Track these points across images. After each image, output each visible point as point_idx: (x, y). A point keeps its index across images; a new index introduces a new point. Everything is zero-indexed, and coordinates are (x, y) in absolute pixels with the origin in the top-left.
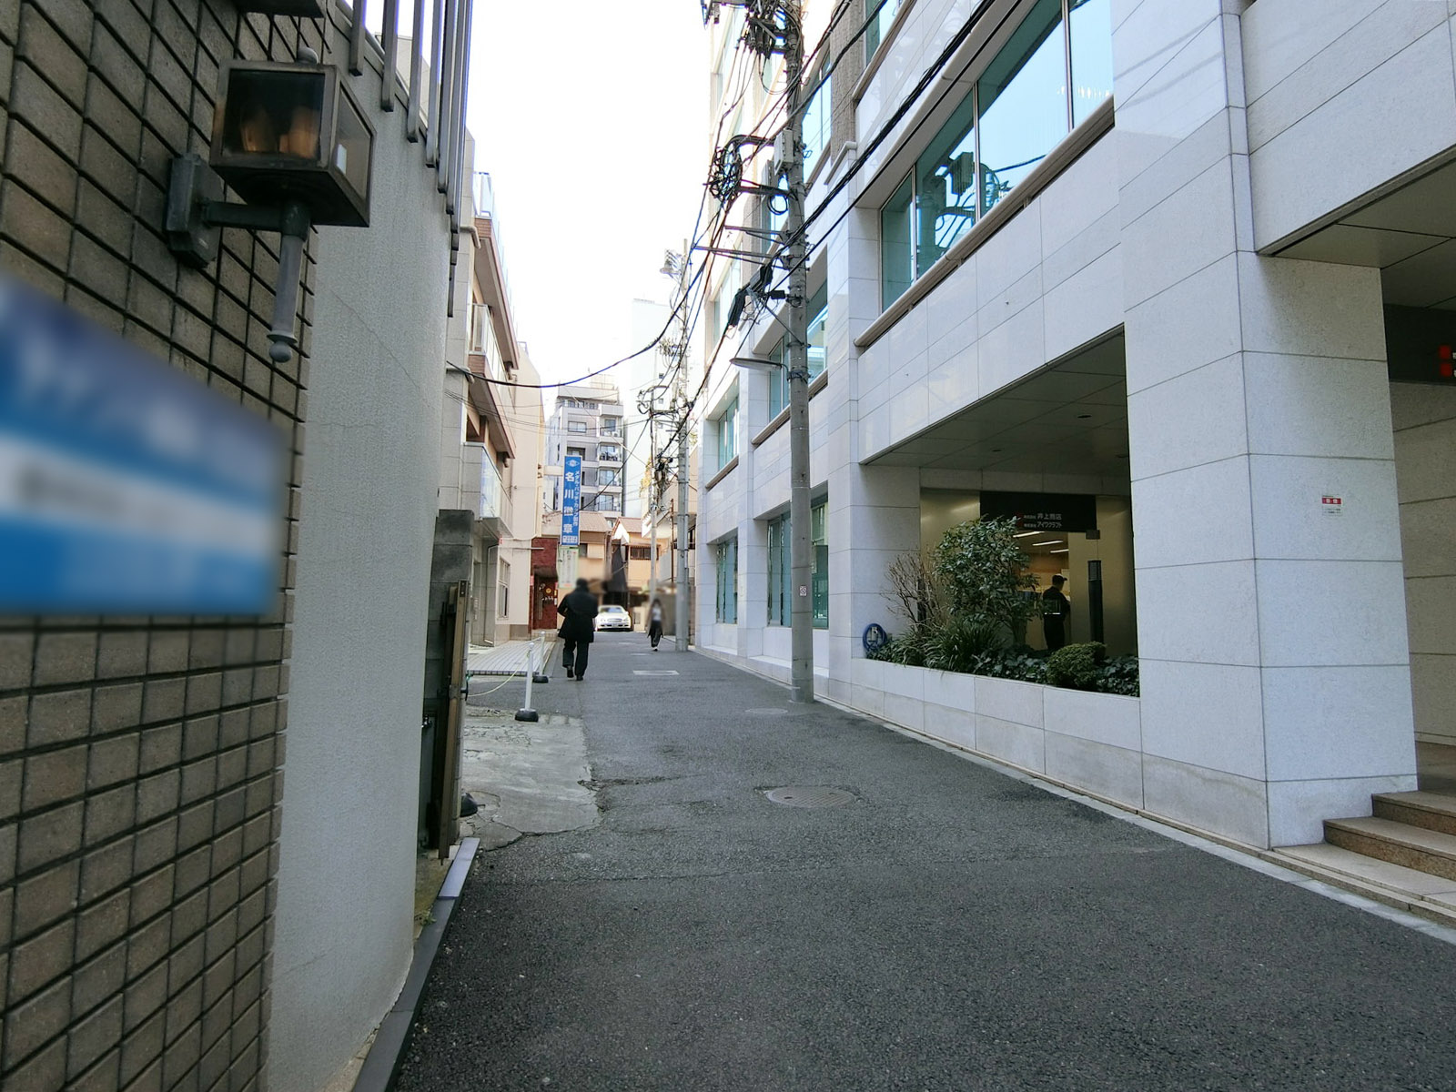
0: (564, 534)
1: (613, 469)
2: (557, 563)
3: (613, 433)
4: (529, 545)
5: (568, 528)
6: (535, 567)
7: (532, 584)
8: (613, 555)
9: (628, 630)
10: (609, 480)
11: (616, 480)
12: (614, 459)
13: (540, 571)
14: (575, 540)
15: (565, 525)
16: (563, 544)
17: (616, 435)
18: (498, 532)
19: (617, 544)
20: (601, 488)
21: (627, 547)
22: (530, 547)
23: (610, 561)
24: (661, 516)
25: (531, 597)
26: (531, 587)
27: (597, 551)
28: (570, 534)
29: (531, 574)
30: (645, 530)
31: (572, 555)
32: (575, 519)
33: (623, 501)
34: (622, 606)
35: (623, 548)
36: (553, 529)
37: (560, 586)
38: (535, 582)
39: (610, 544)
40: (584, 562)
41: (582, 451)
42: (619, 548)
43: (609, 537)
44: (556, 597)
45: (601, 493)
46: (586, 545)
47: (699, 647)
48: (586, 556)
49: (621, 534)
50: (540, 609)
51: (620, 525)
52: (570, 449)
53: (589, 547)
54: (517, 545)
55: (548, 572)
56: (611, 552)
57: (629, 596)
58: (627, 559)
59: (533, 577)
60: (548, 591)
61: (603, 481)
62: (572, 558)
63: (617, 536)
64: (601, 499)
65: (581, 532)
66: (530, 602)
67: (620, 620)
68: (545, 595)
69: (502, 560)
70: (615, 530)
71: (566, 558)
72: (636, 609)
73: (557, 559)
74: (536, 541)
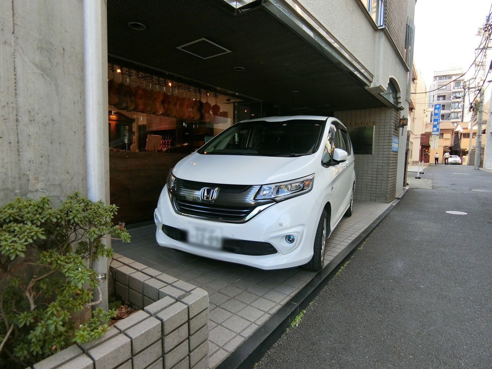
0: (433, 131)
1: (458, 102)
2: (430, 141)
3: (459, 87)
4: (420, 136)
5: (435, 129)
6: (422, 143)
7: (421, 149)
8: (455, 137)
9: (459, 164)
10: (456, 106)
11: (459, 106)
12: (459, 98)
13: (424, 144)
14: (438, 133)
15: (434, 128)
16: (433, 135)
17: (460, 88)
18: (410, 134)
19: (457, 133)
20: (452, 110)
21: (461, 134)
22: (420, 137)
23: (453, 139)
24: (476, 122)
25: (420, 153)
26: (420, 149)
27: (447, 136)
28: (436, 131)
29: (420, 145)
30: (469, 127)
31: (436, 138)
32: (438, 126)
33: (463, 115)
34: (458, 156)
35: (459, 134)
36: (429, 130)
37: (431, 149)
38: (422, 147)
39: (453, 133)
40: (442, 140)
41: (444, 97)
42: (458, 134)
43: (453, 130)
44: (430, 152)
45: (453, 112)
46: (443, 134)
47: (484, 168)
48: (443, 138)
49: (459, 129)
50: (423, 156)
51: (459, 126)
52: (439, 97)
53: (444, 135)
54: (416, 136)
55: (427, 144)
56: (454, 135)
57: (461, 152)
58: (461, 138)
59: (421, 146)
60: (427, 150)
61: (454, 107)
62: (436, 139)
63: (457, 130)
64: (453, 115)
65: (440, 129)
66: (420, 154)
67: (456, 160)
68: (425, 152)
69: (411, 142)
70: (456, 127)
71: (434, 139)
72: (464, 157)
73: (430, 140)
74: (422, 135)
